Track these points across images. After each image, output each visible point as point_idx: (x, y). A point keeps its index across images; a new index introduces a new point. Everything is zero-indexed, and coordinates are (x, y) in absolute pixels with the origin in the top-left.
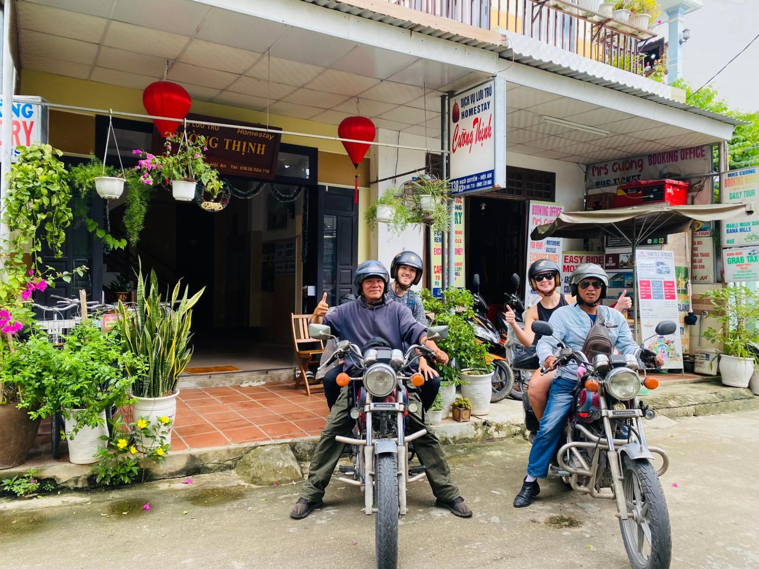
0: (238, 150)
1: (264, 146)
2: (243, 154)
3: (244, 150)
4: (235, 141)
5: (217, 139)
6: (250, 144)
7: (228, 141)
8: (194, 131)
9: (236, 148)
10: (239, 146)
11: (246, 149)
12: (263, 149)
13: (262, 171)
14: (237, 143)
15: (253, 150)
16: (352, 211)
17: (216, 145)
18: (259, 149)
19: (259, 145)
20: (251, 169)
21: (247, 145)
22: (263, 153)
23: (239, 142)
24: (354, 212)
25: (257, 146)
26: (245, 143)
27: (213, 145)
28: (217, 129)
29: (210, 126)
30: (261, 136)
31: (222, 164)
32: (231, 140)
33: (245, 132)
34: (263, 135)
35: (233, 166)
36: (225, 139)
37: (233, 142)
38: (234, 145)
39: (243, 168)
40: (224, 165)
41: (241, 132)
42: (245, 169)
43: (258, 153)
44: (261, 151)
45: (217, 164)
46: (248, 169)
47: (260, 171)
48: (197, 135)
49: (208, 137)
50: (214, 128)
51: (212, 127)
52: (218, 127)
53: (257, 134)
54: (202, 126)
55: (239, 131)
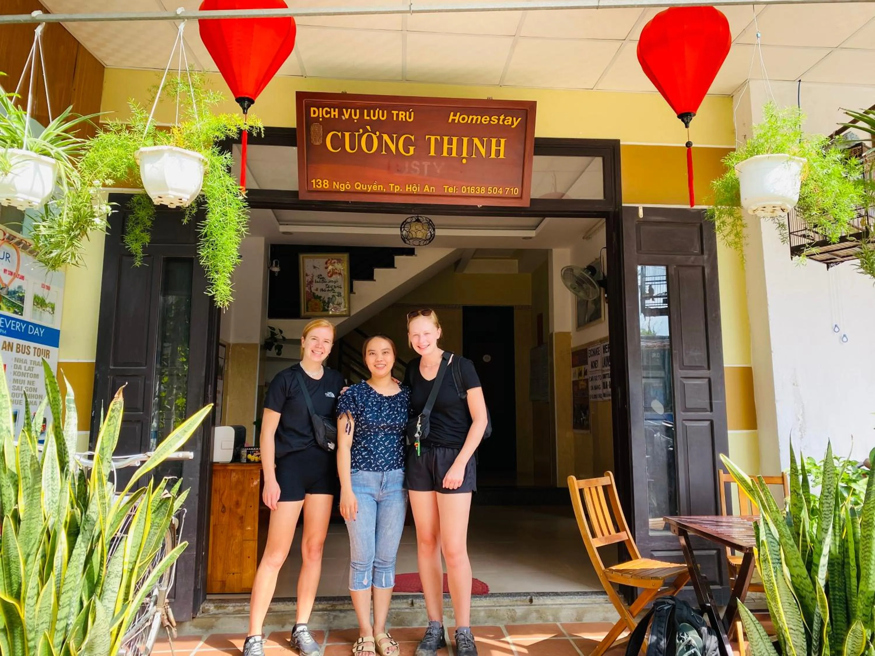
0: (454, 154)
1: (503, 141)
2: (464, 161)
3: (465, 155)
4: (446, 139)
5: (413, 138)
6: (476, 141)
7: (433, 139)
8: (368, 127)
9: (450, 150)
10: (454, 147)
11: (470, 153)
12: (502, 148)
13: (504, 191)
14: (450, 142)
15: (483, 151)
16: (702, 253)
17: (412, 149)
18: (494, 148)
19: (494, 141)
20: (483, 189)
21: (471, 143)
22: (502, 156)
23: (455, 139)
24: (706, 257)
25: (489, 143)
26: (465, 140)
27: (408, 151)
28: (410, 118)
29: (398, 115)
30: (496, 121)
31: (427, 186)
32: (439, 137)
33: (463, 119)
34: (499, 120)
35: (448, 188)
36: (427, 137)
37: (442, 140)
38: (446, 146)
39: (467, 190)
40: (431, 188)
41: (457, 118)
42: (472, 191)
43: (493, 156)
44: (498, 152)
45: (417, 186)
46: (476, 190)
47: (501, 192)
48: (376, 134)
49: (395, 136)
50: (405, 116)
51: (400, 116)
52: (412, 113)
53: (488, 119)
54: (383, 116)
55: (451, 117)
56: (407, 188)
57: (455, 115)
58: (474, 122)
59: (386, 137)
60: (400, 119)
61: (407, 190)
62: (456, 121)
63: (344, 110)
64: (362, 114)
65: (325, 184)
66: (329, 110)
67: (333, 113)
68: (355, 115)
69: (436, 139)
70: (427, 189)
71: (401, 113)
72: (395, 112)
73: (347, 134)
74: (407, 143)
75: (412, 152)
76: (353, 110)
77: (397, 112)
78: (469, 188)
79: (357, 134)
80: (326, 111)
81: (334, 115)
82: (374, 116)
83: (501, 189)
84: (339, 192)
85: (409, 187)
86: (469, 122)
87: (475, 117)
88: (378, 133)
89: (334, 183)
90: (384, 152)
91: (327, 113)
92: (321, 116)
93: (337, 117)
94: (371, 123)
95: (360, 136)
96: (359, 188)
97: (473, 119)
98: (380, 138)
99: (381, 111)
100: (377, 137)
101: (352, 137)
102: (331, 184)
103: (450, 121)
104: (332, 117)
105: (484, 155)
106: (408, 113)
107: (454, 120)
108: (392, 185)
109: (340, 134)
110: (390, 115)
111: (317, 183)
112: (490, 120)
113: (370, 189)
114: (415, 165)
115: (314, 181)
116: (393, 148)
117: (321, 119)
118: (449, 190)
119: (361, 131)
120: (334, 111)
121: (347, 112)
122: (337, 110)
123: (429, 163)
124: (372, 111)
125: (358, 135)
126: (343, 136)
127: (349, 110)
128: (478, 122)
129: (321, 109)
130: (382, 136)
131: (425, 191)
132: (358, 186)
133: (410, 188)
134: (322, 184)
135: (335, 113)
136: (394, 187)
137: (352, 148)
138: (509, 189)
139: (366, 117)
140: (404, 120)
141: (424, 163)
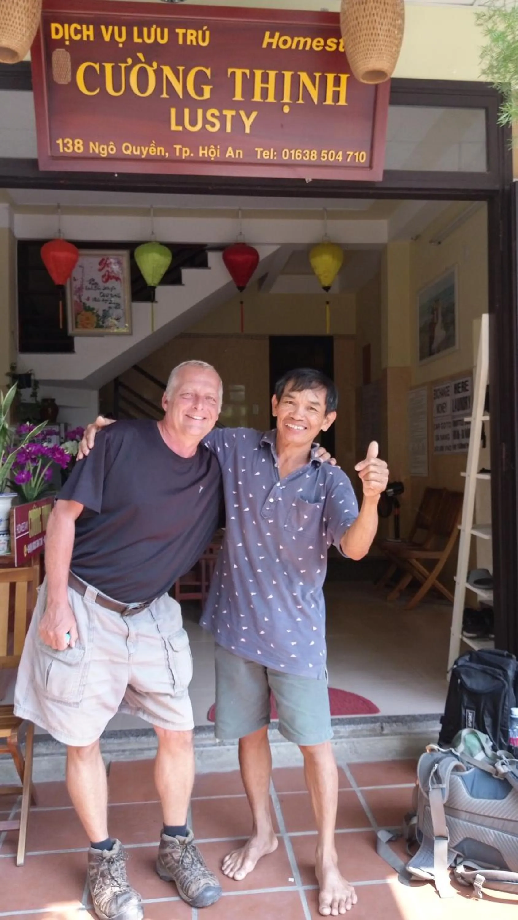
0: (271, 98)
1: (343, 78)
2: (286, 109)
3: (287, 99)
4: (258, 73)
5: (208, 72)
6: (304, 77)
7: (239, 73)
8: (141, 56)
9: (264, 92)
10: (271, 86)
11: (294, 96)
12: (343, 89)
13: (345, 156)
14: (265, 79)
15: (314, 94)
17: (207, 90)
18: (330, 89)
19: (330, 77)
20: (314, 153)
21: (296, 80)
22: (342, 102)
23: (272, 74)
25: (324, 80)
26: (288, 75)
27: (200, 92)
28: (204, 40)
29: (185, 35)
30: (334, 47)
31: (230, 149)
32: (247, 72)
33: (285, 42)
34: (338, 44)
35: (262, 152)
36: (230, 70)
37: (253, 75)
38: (258, 85)
39: (291, 154)
40: (237, 151)
41: (274, 41)
42: (297, 155)
43: (329, 101)
44: (336, 95)
45: (216, 149)
46: (304, 155)
47: (340, 159)
48: (151, 66)
49: (181, 68)
50: (197, 38)
51: (189, 38)
52: (207, 33)
53: (322, 43)
54: (162, 38)
55: (267, 40)
56: (201, 152)
57: (272, 36)
58: (301, 47)
59: (167, 71)
60: (189, 43)
61: (201, 155)
62: (274, 47)
63: (103, 28)
64: (130, 34)
65: (77, 145)
66: (79, 27)
67: (85, 33)
68: (120, 36)
69: (244, 74)
70: (230, 153)
71: (189, 32)
72: (180, 31)
73: (108, 67)
74: (200, 79)
75: (207, 94)
76: (116, 28)
77: (184, 31)
78: (293, 152)
79: (123, 66)
80: (76, 29)
81: (88, 36)
82: (149, 37)
83: (340, 153)
84: (97, 158)
85: (203, 149)
86: (294, 47)
87: (302, 40)
88: (155, 65)
89: (91, 144)
90: (165, 95)
91: (77, 32)
92: (67, 37)
93: (92, 39)
94: (144, 47)
95: (128, 70)
96: (129, 152)
97: (299, 42)
98: (159, 73)
99: (159, 30)
100: (154, 71)
101: (116, 71)
102: (86, 146)
103: (265, 45)
104: (85, 38)
105: (316, 101)
106: (200, 32)
107: (270, 44)
108: (178, 147)
109: (97, 66)
110: (173, 36)
111: (65, 145)
112: (326, 44)
113: (145, 153)
114: (213, 115)
115: (60, 141)
116: (178, 87)
117: (67, 43)
118: (264, 154)
119: (130, 61)
120: (88, 29)
121: (107, 31)
122: (91, 27)
123: (233, 113)
124: (145, 30)
125: (126, 67)
126: (102, 68)
127: (110, 28)
128: (308, 48)
129: (66, 26)
130: (162, 70)
131: (227, 156)
132: (127, 148)
133: (206, 152)
134: (73, 145)
135: (89, 32)
136: (181, 150)
137: (117, 88)
138: (351, 153)
139: (137, 40)
140: (195, 43)
141: (225, 112)
